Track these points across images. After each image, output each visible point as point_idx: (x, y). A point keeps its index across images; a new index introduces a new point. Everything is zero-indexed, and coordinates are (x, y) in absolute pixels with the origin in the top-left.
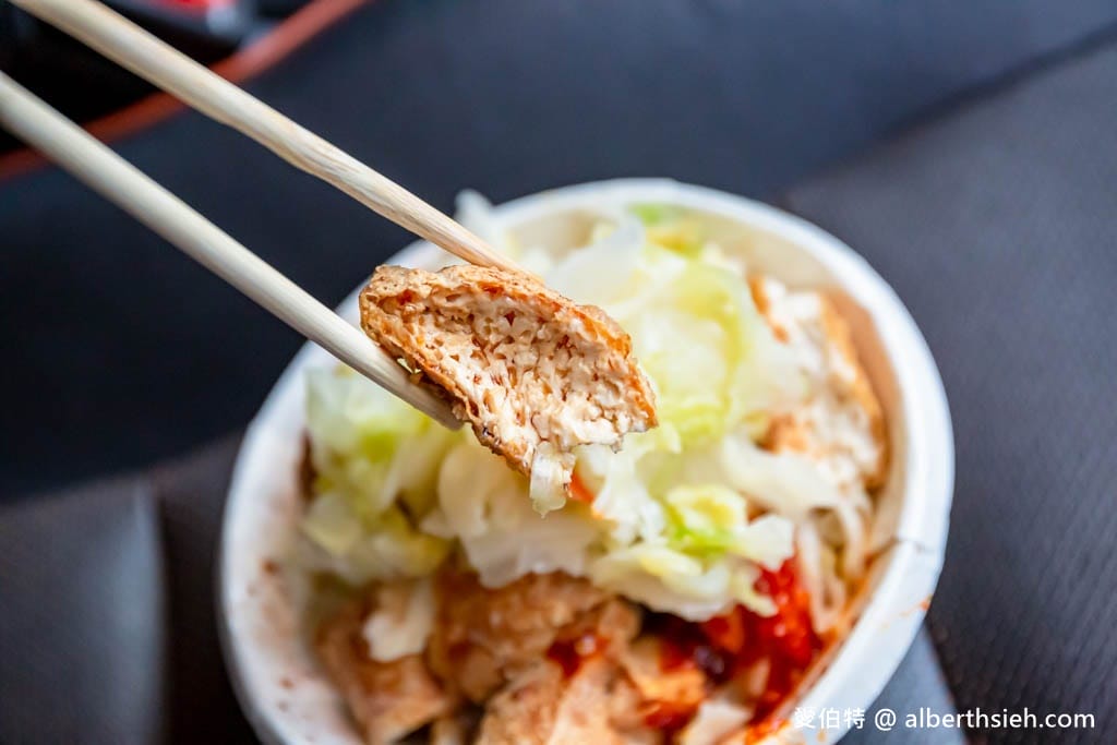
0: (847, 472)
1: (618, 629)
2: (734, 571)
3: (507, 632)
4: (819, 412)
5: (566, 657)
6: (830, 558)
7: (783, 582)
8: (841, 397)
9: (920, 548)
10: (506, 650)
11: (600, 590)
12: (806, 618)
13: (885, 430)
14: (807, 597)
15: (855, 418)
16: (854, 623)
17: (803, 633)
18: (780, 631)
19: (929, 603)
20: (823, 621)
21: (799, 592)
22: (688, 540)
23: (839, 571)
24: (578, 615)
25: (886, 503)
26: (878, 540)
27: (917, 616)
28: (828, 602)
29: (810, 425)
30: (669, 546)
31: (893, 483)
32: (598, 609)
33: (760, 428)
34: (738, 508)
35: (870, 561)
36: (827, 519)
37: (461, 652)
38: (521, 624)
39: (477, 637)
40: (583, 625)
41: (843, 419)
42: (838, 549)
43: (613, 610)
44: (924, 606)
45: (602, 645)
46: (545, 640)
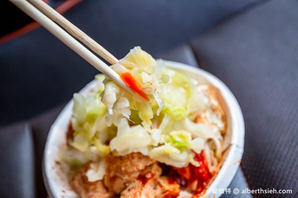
0: (216, 130)
1: (157, 171)
2: (189, 154)
3: (126, 173)
4: (208, 114)
5: (143, 179)
6: (212, 153)
7: (200, 158)
8: (214, 110)
9: (237, 146)
10: (126, 178)
11: (152, 160)
12: (207, 169)
13: (225, 118)
14: (207, 163)
15: (217, 115)
16: (221, 167)
17: (206, 172)
18: (201, 171)
19: (240, 161)
20: (211, 169)
21: (205, 161)
22: (176, 144)
23: (215, 156)
24: (146, 167)
25: (227, 137)
26: (225, 146)
27: (238, 164)
28: (212, 164)
29: (206, 118)
30: (171, 145)
31: (228, 132)
32: (151, 166)
33: (193, 117)
34: (189, 136)
35: (223, 153)
36: (211, 143)
37: (113, 179)
38: (130, 170)
39: (118, 174)
40: (148, 170)
41: (214, 116)
42: (215, 151)
43: (155, 167)
44: (239, 162)
45: (153, 175)
46: (137, 175)
